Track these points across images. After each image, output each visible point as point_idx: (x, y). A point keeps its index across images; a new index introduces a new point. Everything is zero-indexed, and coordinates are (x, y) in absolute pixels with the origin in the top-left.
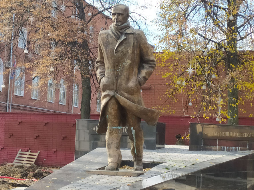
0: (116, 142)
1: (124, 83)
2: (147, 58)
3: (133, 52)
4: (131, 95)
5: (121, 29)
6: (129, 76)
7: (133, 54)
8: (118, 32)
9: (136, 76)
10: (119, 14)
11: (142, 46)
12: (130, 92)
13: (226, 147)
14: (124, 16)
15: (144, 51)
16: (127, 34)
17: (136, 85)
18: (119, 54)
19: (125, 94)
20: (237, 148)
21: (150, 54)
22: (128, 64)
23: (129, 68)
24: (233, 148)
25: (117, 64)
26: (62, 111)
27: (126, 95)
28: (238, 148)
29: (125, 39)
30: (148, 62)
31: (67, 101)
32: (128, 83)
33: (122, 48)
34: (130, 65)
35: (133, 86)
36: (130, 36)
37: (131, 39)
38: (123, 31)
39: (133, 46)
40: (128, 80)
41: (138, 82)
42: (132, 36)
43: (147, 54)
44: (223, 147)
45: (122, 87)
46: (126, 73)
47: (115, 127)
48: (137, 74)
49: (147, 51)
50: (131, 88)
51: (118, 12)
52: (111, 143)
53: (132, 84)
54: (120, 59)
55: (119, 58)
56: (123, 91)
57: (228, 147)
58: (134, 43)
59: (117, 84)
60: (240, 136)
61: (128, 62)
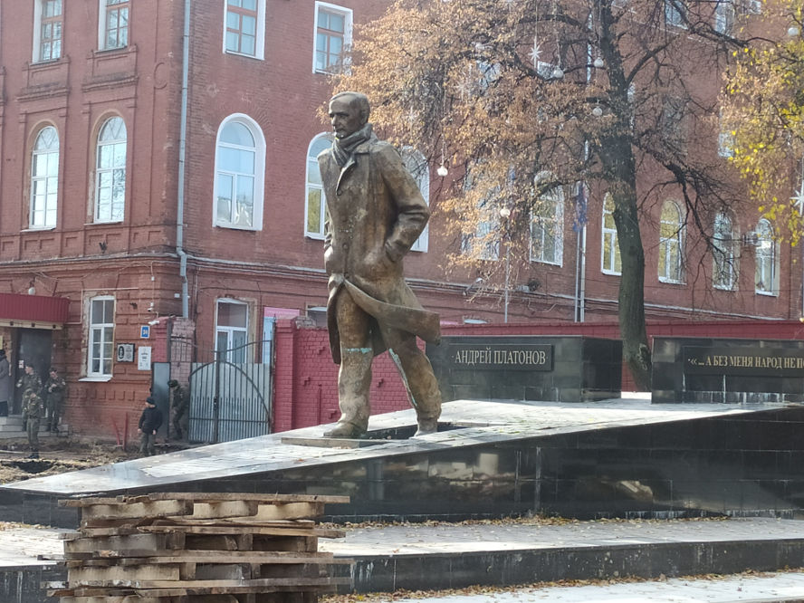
0: (355, 381)
1: (356, 256)
2: (403, 201)
3: (370, 191)
4: (373, 281)
5: (348, 145)
6: (365, 241)
7: (371, 196)
8: (343, 152)
9: (382, 241)
10: (340, 115)
11: (386, 177)
12: (370, 274)
13: (748, 395)
14: (351, 117)
15: (395, 186)
16: (358, 154)
17: (380, 261)
18: (346, 197)
19: (361, 279)
20: (776, 396)
21: (409, 193)
22: (362, 216)
23: (365, 225)
24: (766, 394)
25: (343, 218)
26: (766, 316)
27: (363, 282)
28: (778, 395)
29: (354, 166)
30: (406, 209)
31: (784, 285)
32: (365, 257)
33: (350, 184)
34: (367, 219)
35: (373, 263)
36: (364, 158)
37: (365, 164)
38: (351, 148)
39: (370, 179)
40: (364, 250)
41: (385, 254)
42: (367, 157)
43: (402, 193)
44: (739, 394)
45: (355, 265)
46: (359, 236)
47: (352, 350)
48: (382, 237)
49: (401, 188)
50: (370, 266)
51: (336, 111)
52: (346, 383)
53: (370, 259)
54: (347, 207)
55: (345, 205)
56: (357, 273)
57: (751, 394)
58: (370, 173)
59: (346, 260)
60: (783, 366)
61: (363, 212)
